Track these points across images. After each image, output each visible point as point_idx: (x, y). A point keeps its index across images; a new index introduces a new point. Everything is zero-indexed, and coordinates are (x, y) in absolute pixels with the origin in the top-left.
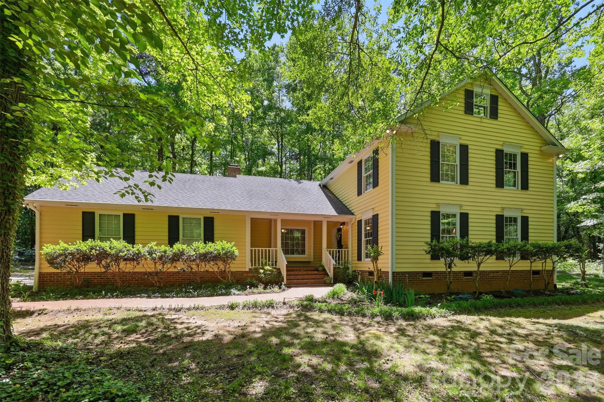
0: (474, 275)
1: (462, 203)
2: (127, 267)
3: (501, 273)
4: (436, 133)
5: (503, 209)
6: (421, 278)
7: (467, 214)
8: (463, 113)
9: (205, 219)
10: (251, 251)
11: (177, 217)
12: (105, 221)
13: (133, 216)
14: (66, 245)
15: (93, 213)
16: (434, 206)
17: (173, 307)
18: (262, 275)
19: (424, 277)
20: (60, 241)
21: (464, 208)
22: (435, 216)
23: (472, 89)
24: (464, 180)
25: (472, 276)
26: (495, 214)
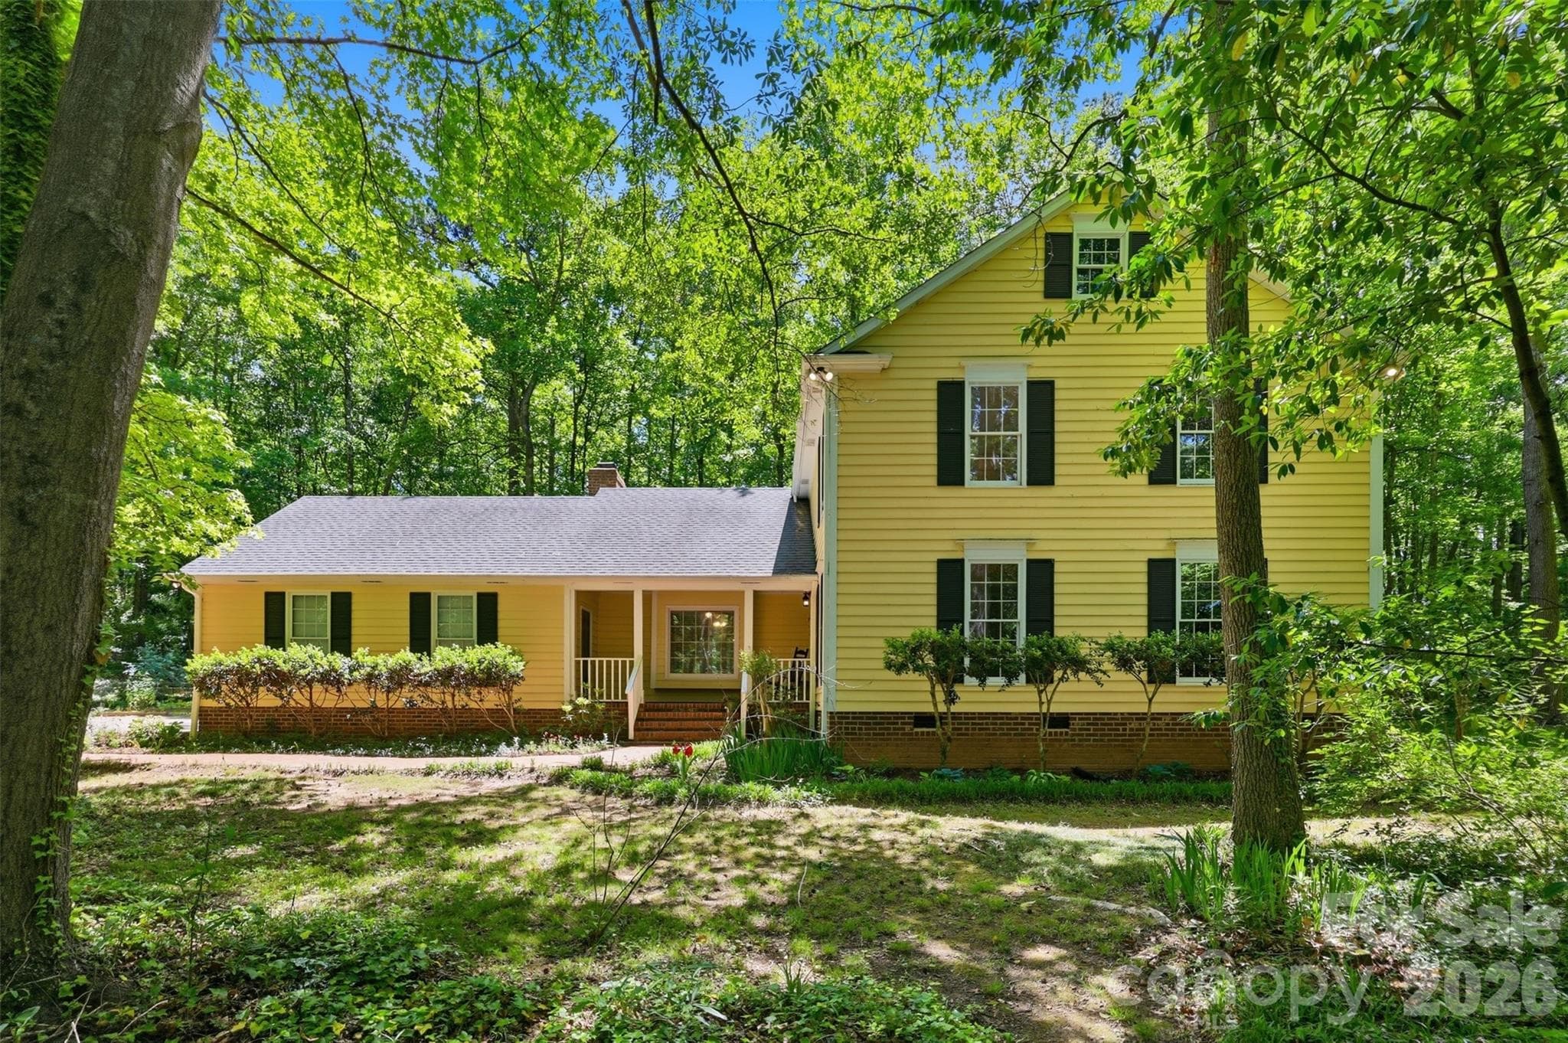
0: (1076, 724)
1: (1035, 534)
2: (325, 698)
3: (1168, 719)
4: (954, 362)
5: (1173, 542)
6: (908, 728)
7: (1049, 564)
8: (1040, 297)
9: (481, 596)
10: (578, 663)
11: (427, 596)
12: (303, 609)
13: (347, 596)
14: (221, 656)
15: (283, 594)
16: (949, 546)
17: (333, 768)
18: (570, 717)
19: (916, 725)
20: (215, 648)
21: (1040, 546)
22: (949, 571)
23: (1068, 230)
24: (1042, 473)
25: (1067, 726)
26: (1145, 557)
